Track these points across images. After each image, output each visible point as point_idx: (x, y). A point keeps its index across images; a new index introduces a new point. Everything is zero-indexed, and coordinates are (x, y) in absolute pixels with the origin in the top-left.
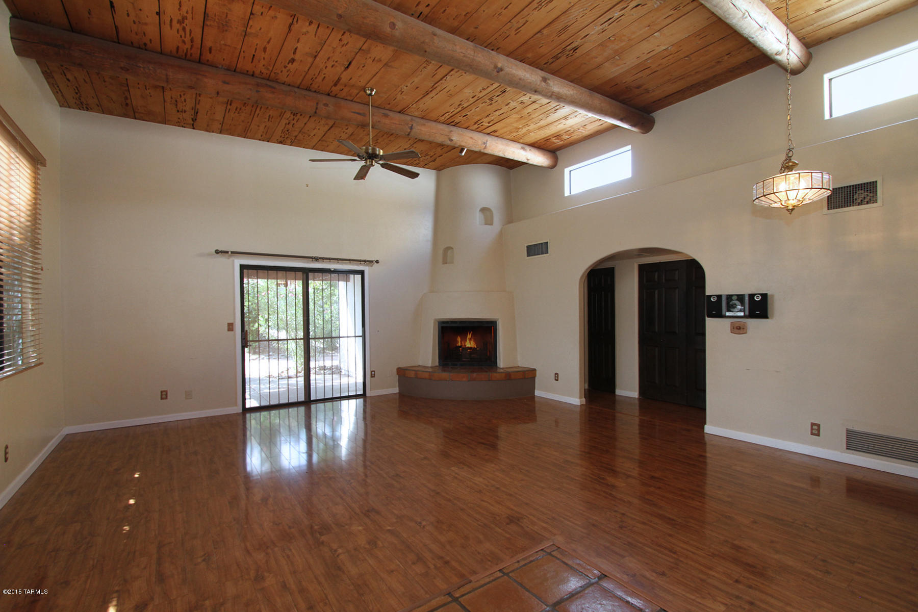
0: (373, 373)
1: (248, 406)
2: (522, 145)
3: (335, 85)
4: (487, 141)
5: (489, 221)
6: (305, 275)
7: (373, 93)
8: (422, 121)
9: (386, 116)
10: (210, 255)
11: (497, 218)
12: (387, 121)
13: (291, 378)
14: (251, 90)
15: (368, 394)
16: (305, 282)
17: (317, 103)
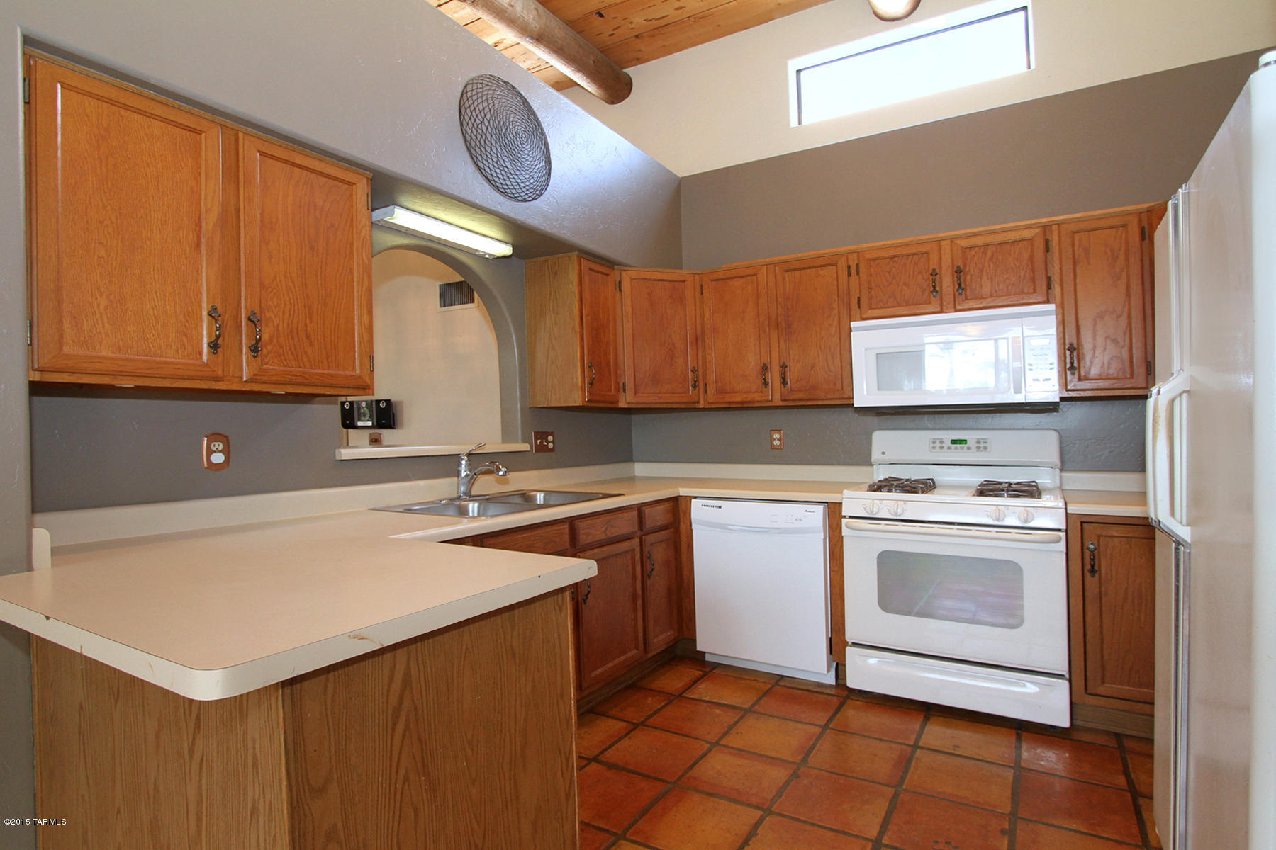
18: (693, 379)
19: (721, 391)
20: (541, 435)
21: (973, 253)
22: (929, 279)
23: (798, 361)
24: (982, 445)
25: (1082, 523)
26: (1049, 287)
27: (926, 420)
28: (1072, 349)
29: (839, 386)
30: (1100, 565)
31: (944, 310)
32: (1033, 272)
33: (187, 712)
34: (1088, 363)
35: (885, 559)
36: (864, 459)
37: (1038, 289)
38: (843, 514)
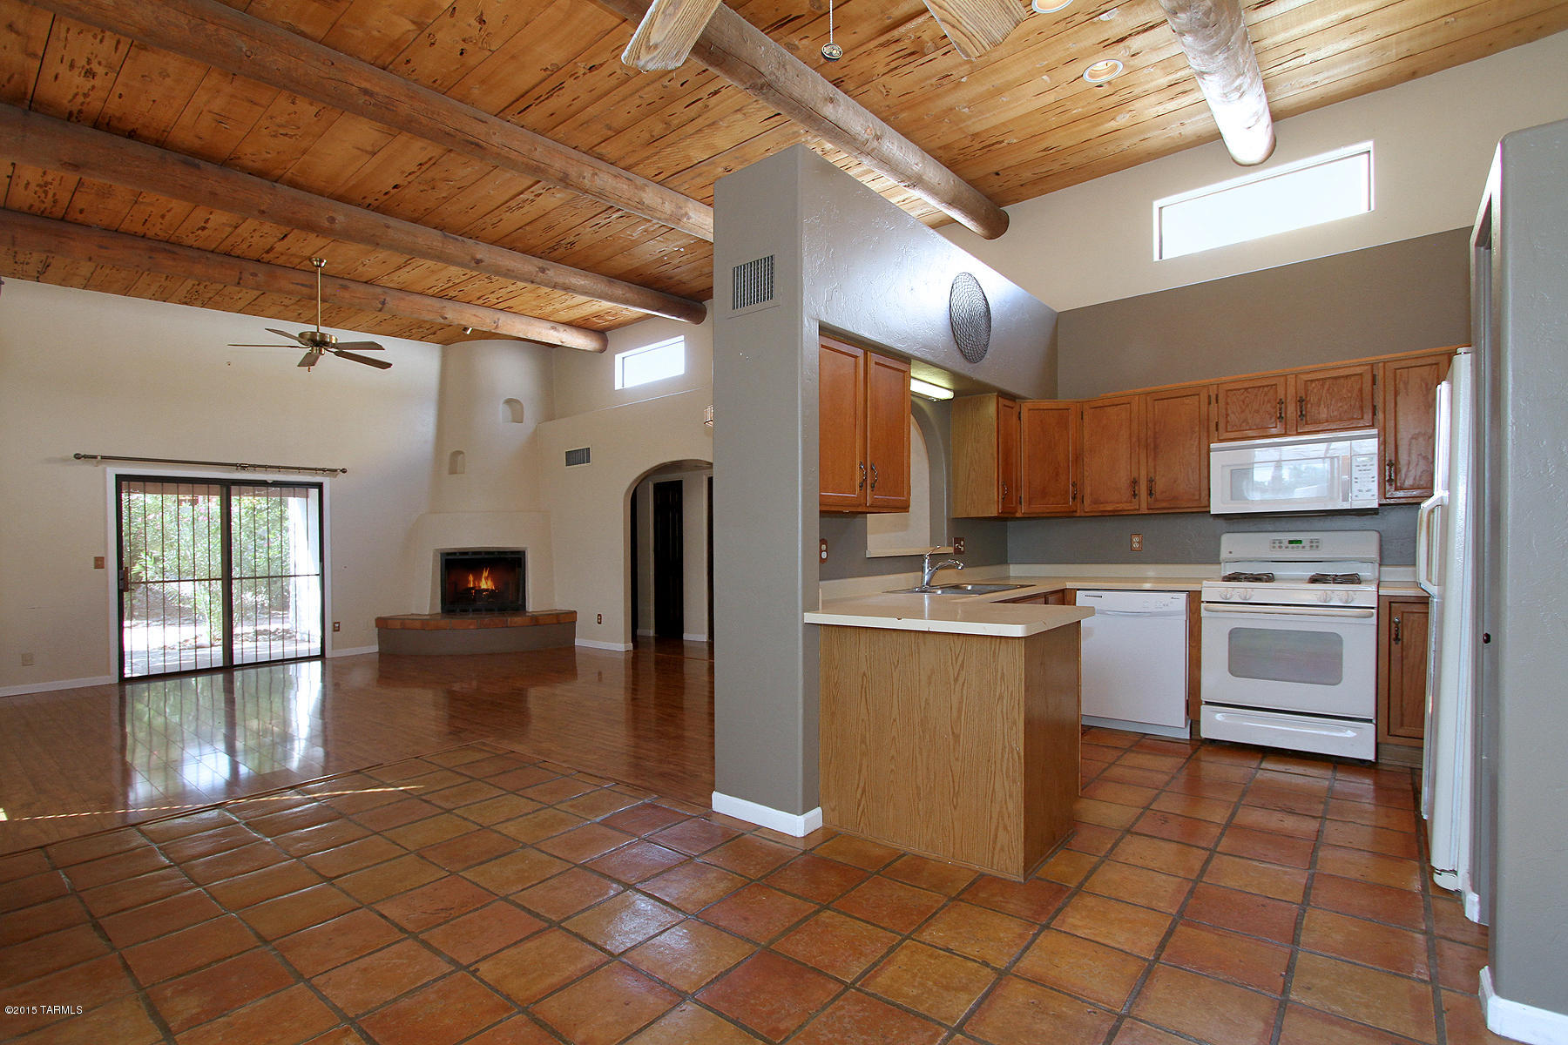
0: (337, 625)
1: (128, 674)
2: (553, 324)
3: (268, 252)
4: (498, 319)
5: (518, 418)
6: (225, 489)
7: (323, 265)
8: (400, 294)
9: (345, 288)
10: (65, 460)
11: (529, 413)
12: (347, 295)
13: (201, 647)
14: (140, 255)
15: (328, 654)
16: (225, 497)
17: (241, 273)
18: (1073, 492)
19: (1096, 502)
20: (957, 540)
21: (1313, 385)
22: (1275, 407)
23: (1163, 476)
24: (1314, 544)
25: (1390, 602)
26: (1374, 414)
27: (1268, 525)
28: (1390, 465)
29: (1197, 497)
30: (1402, 636)
31: (1288, 432)
32: (1362, 401)
33: (954, 662)
34: (1403, 476)
35: (1234, 634)
36: (1214, 559)
37: (1365, 417)
38: (1202, 600)
